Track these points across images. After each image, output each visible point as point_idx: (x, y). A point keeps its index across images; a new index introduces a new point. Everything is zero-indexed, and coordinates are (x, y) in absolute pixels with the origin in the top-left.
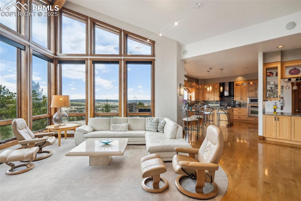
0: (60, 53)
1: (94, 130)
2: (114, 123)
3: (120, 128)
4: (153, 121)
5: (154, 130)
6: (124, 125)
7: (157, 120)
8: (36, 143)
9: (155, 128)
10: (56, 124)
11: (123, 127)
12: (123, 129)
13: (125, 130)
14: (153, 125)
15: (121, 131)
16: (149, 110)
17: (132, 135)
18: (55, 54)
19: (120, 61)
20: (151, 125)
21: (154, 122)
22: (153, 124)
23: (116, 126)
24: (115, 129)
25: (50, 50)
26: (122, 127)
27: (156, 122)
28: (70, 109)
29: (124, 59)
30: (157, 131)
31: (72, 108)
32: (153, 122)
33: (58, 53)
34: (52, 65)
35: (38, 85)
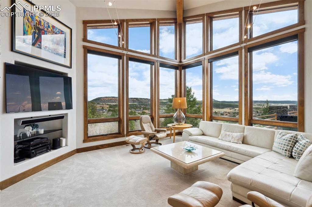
0: (184, 59)
1: (203, 135)
2: (225, 131)
3: (230, 138)
4: (284, 137)
5: (283, 152)
6: (237, 135)
7: (292, 136)
8: (150, 135)
9: (286, 150)
10: (175, 123)
11: (234, 137)
12: (233, 139)
13: (236, 141)
14: (282, 144)
15: (230, 142)
16: (293, 119)
17: (238, 150)
18: (180, 62)
19: (239, 51)
20: (280, 143)
21: (286, 139)
22: (284, 143)
23: (226, 135)
24: (223, 137)
25: (176, 60)
26: (232, 137)
27: (290, 141)
28: (234, 111)
29: (245, 46)
30: (291, 157)
31: (236, 109)
32: (284, 140)
33: (183, 60)
34: (178, 71)
35: (191, 89)
